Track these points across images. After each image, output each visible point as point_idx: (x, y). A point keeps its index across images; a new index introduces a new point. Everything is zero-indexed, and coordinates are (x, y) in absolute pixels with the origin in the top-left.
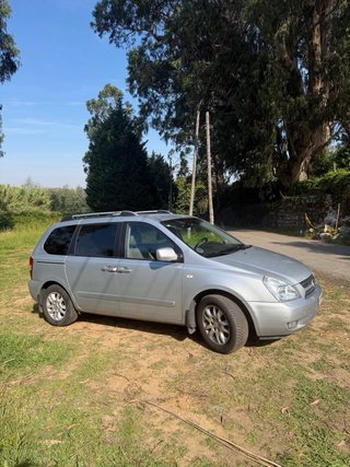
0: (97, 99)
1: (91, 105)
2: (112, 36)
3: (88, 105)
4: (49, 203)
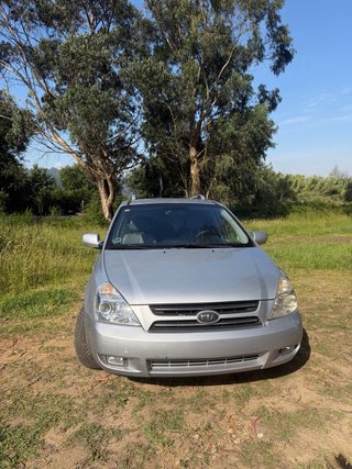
4: (343, 192)
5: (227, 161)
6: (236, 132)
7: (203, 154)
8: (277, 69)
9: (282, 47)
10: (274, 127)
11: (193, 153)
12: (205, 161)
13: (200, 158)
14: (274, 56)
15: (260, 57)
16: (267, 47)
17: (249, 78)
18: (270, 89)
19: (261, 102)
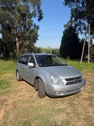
0: (67, 24)
1: (65, 26)
2: (69, 5)
3: (64, 26)
4: (51, 52)
5: (27, 43)
6: (29, 35)
7: (20, 40)
8: (39, 20)
9: (41, 15)
10: (38, 35)
11: (17, 39)
12: (21, 42)
13: (19, 41)
14: (38, 17)
15: (35, 16)
16: (37, 14)
17: (32, 21)
18: (37, 25)
19: (35, 28)
